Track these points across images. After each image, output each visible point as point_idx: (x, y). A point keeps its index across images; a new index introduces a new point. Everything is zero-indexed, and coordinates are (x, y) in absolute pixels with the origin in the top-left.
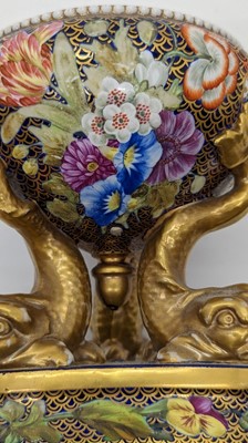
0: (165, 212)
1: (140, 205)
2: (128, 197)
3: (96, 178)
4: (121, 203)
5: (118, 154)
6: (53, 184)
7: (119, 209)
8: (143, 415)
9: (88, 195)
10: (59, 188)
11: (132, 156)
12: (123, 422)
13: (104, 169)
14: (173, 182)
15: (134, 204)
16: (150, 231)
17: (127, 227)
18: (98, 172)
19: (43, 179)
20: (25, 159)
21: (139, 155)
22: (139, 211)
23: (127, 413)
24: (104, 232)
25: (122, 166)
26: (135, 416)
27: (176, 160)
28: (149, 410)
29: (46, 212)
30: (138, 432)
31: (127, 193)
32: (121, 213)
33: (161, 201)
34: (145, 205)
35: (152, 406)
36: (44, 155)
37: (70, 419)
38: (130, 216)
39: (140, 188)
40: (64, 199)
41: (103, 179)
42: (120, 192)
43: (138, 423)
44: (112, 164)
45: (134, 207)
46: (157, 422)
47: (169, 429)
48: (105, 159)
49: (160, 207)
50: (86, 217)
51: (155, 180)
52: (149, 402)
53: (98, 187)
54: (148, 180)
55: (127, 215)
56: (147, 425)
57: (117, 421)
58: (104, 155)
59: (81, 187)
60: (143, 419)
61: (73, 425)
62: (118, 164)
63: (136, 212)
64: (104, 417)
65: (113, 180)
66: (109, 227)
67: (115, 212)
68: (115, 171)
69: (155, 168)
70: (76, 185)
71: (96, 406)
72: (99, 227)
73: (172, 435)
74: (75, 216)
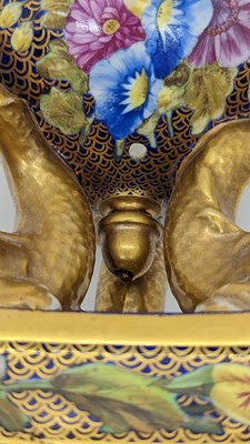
0: (210, 125)
1: (175, 103)
2: (160, 82)
3: (113, 45)
4: (148, 93)
5: (149, 8)
6: (51, 60)
7: (144, 105)
8: (171, 391)
9: (101, 77)
10: (59, 67)
11: (169, 13)
12: (135, 402)
13: (126, 30)
14: (225, 70)
15: (168, 98)
16: (185, 160)
17: (154, 145)
18: (118, 36)
19: (38, 53)
20: (15, 26)
21: (180, 12)
22: (174, 114)
23: (144, 388)
24: (119, 152)
25: (153, 27)
26: (156, 392)
27: (231, 31)
28: (181, 382)
29: (39, 119)
30: (161, 418)
31: (158, 77)
32: (147, 114)
33: (206, 101)
34: (182, 103)
35: (187, 376)
36: (43, 13)
37: (45, 391)
38: (160, 122)
39: (177, 68)
40: (66, 87)
41: (124, 47)
42: (149, 74)
43: (162, 404)
44: (139, 24)
45: (166, 104)
46: (194, 403)
47: (215, 415)
48: (130, 15)
49: (204, 111)
50: (96, 122)
51: (200, 59)
52: (182, 370)
53: (116, 62)
54: (190, 57)
55: (156, 119)
56: (176, 406)
57: (126, 400)
58: (129, 7)
59: (91, 63)
60: (170, 398)
61: (50, 402)
62: (148, 25)
63: (169, 115)
64: (103, 393)
65: (139, 50)
66: (128, 143)
67: (138, 112)
68: (142, 36)
69: (201, 38)
70: (84, 60)
71: (92, 374)
72: (113, 142)
73: (220, 425)
74: (80, 120)
